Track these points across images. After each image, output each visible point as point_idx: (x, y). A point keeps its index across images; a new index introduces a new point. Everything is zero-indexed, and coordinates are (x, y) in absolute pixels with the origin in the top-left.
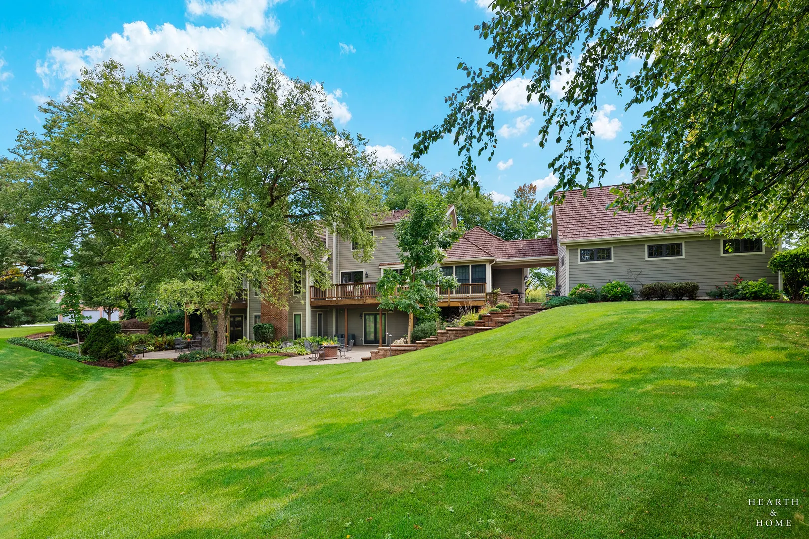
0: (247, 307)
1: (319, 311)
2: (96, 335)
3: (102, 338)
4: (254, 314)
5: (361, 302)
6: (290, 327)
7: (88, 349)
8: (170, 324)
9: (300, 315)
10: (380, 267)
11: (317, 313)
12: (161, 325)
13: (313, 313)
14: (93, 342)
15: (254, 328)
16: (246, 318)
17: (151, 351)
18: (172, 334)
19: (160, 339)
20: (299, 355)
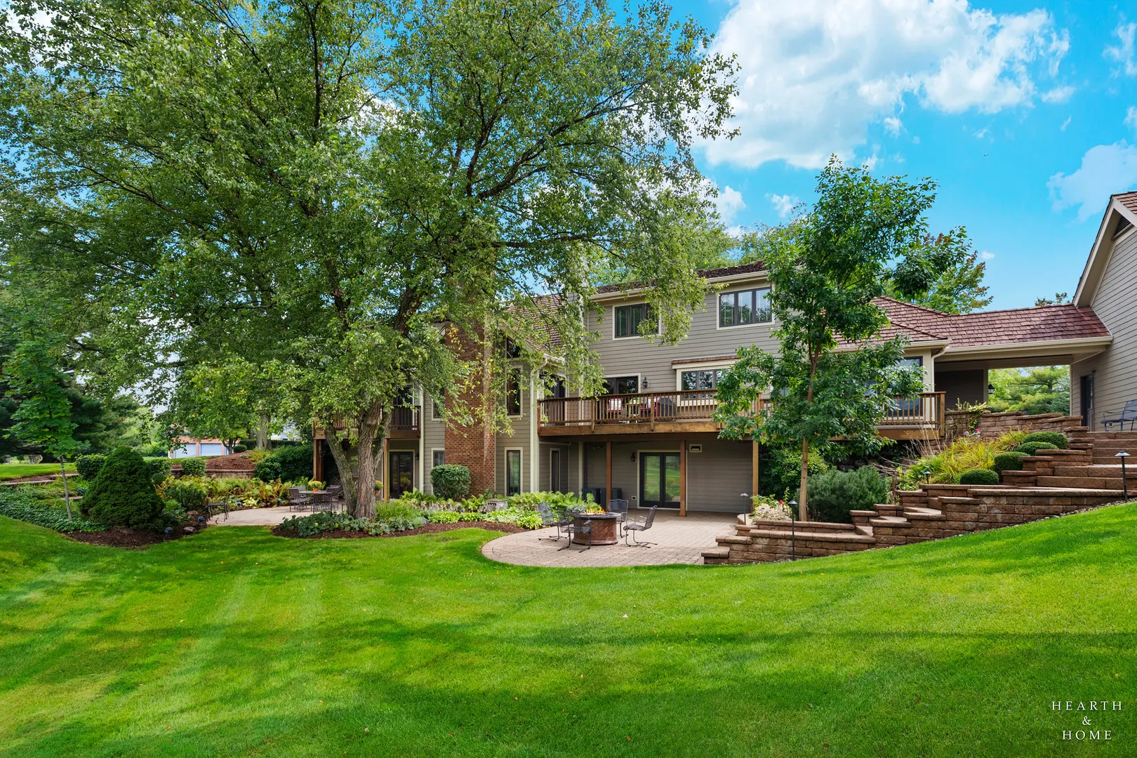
0: (419, 437)
1: (552, 446)
2: (106, 479)
3: (119, 484)
4: (433, 449)
5: (645, 430)
6: (500, 472)
7: (90, 506)
8: (290, 462)
9: (519, 451)
10: (674, 367)
11: (551, 449)
12: (275, 464)
13: (543, 450)
14: (99, 493)
15: (432, 474)
16: (418, 455)
17: (251, 508)
18: (293, 480)
19: (268, 487)
20: (525, 528)
